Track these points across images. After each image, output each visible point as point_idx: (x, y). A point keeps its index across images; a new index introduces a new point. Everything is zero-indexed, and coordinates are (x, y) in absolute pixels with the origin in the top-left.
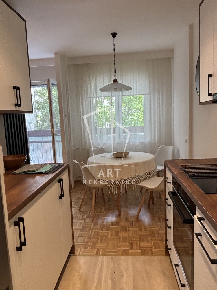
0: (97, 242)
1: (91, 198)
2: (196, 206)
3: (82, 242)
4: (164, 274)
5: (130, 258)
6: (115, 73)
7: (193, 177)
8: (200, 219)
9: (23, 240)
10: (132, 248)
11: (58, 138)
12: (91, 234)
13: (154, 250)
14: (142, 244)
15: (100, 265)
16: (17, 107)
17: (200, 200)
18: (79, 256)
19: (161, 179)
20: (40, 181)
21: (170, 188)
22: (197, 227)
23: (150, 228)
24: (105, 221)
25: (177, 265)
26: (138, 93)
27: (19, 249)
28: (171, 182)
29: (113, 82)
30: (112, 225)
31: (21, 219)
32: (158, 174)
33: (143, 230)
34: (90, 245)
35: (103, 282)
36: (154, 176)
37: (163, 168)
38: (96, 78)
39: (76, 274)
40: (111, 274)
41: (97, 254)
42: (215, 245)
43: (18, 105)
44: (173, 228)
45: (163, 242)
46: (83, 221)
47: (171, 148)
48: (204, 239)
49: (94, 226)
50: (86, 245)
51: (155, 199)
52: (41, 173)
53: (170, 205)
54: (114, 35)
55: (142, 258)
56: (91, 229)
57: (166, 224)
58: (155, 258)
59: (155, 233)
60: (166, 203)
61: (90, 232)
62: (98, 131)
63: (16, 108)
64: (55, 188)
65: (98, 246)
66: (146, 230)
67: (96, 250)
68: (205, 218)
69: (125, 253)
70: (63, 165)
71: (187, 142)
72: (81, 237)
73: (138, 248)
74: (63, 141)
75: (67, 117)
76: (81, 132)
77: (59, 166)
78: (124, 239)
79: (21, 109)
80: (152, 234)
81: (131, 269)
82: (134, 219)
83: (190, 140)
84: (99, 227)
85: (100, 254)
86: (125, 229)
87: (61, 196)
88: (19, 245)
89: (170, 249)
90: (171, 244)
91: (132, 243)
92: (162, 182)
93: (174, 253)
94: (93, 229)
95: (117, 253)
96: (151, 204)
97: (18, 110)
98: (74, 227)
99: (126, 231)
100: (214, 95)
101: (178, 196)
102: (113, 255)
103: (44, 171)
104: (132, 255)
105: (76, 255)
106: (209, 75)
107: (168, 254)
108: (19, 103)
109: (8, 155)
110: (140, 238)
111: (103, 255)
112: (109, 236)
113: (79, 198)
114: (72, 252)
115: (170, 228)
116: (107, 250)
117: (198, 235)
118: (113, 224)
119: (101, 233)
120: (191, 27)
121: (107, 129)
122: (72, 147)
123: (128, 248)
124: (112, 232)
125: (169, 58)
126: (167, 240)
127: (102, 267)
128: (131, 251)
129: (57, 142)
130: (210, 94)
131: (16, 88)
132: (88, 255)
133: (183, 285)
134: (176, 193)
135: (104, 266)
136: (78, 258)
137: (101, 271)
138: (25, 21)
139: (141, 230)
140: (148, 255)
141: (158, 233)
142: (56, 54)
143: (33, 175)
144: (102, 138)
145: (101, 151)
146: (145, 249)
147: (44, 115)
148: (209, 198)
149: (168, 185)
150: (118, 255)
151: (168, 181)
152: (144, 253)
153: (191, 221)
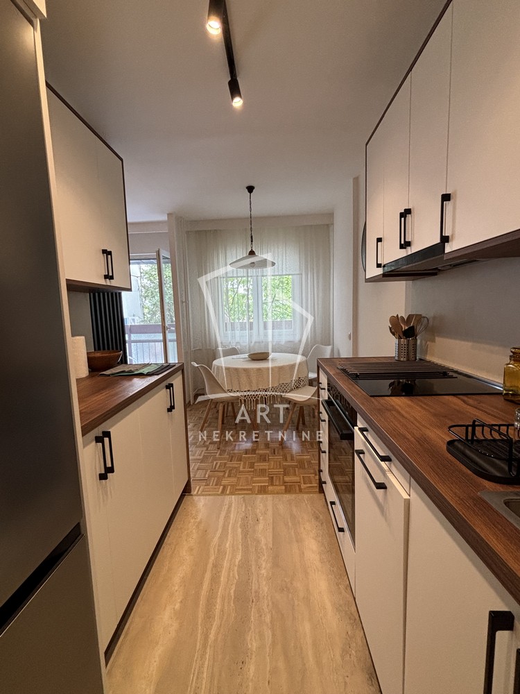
0: (223, 476)
1: (217, 418)
2: (358, 414)
3: (203, 476)
4: (317, 518)
5: (270, 497)
6: (252, 241)
7: (356, 377)
8: (362, 430)
9: (109, 465)
10: (272, 485)
11: (171, 336)
12: (216, 465)
13: (303, 486)
14: (287, 479)
15: (227, 506)
16: (108, 280)
17: (363, 404)
18: (197, 495)
19: (314, 389)
20: (139, 384)
21: (325, 395)
22: (359, 441)
23: (298, 457)
24: (237, 448)
25: (333, 503)
26: (284, 273)
27: (103, 477)
28: (326, 388)
29: (249, 254)
30: (246, 454)
31: (107, 434)
32: (311, 383)
33: (289, 458)
34: (213, 481)
35: (230, 531)
36: (305, 385)
37: (315, 375)
38: (225, 250)
39: (192, 521)
40: (242, 519)
41: (223, 492)
42: (382, 461)
43: (109, 277)
44: (329, 452)
45: (316, 475)
46: (205, 448)
47: (329, 348)
48: (367, 459)
49: (220, 454)
50: (206, 481)
51: (307, 418)
52: (141, 375)
53: (325, 421)
54: (250, 189)
55: (287, 497)
56: (215, 459)
57: (320, 449)
58: (306, 496)
59: (306, 464)
60: (319, 418)
61: (215, 463)
62: (229, 326)
63: (106, 281)
64: (161, 396)
65: (224, 482)
66: (292, 459)
67: (221, 487)
68: (369, 429)
69: (263, 490)
70: (174, 366)
71: (350, 339)
72: (201, 471)
73: (281, 484)
74: (178, 340)
75: (184, 304)
76: (205, 326)
77: (169, 366)
78: (263, 472)
79: (113, 283)
80: (301, 465)
81: (270, 513)
82: (277, 445)
83: (355, 337)
84: (227, 457)
85: (228, 492)
86: (263, 458)
87: (171, 409)
88: (103, 472)
89: (325, 483)
90: (326, 476)
91: (272, 477)
92: (315, 393)
93: (329, 489)
94: (220, 459)
95: (252, 491)
96: (301, 424)
97: (109, 284)
98: (190, 458)
99: (265, 460)
100: (384, 266)
101: (334, 405)
102: (247, 494)
103: (145, 372)
104: (273, 493)
105: (192, 495)
106: (377, 239)
107: (322, 491)
108: (111, 274)
109: (95, 350)
110: (285, 469)
111: (232, 493)
112: (241, 469)
113: (200, 418)
114: (187, 490)
115: (325, 452)
116: (238, 488)
117: (360, 452)
118: (246, 452)
119: (230, 464)
120: (356, 180)
121: (241, 324)
122: (192, 347)
123: (267, 484)
124: (245, 463)
125: (328, 225)
126: (320, 471)
127: (229, 511)
128: (270, 488)
129: (170, 341)
130: (379, 266)
131: (107, 253)
132: (209, 495)
133: (341, 530)
134: (332, 401)
135: (233, 509)
136: (196, 498)
137: (227, 517)
138: (122, 160)
139: (286, 460)
140: (296, 493)
141: (309, 462)
142: (169, 215)
143: (130, 377)
144: (233, 337)
145: (232, 352)
146: (290, 486)
147: (154, 305)
148: (376, 403)
149: (322, 392)
150: (252, 494)
151: (322, 387)
152: (289, 489)
153: (351, 437)
